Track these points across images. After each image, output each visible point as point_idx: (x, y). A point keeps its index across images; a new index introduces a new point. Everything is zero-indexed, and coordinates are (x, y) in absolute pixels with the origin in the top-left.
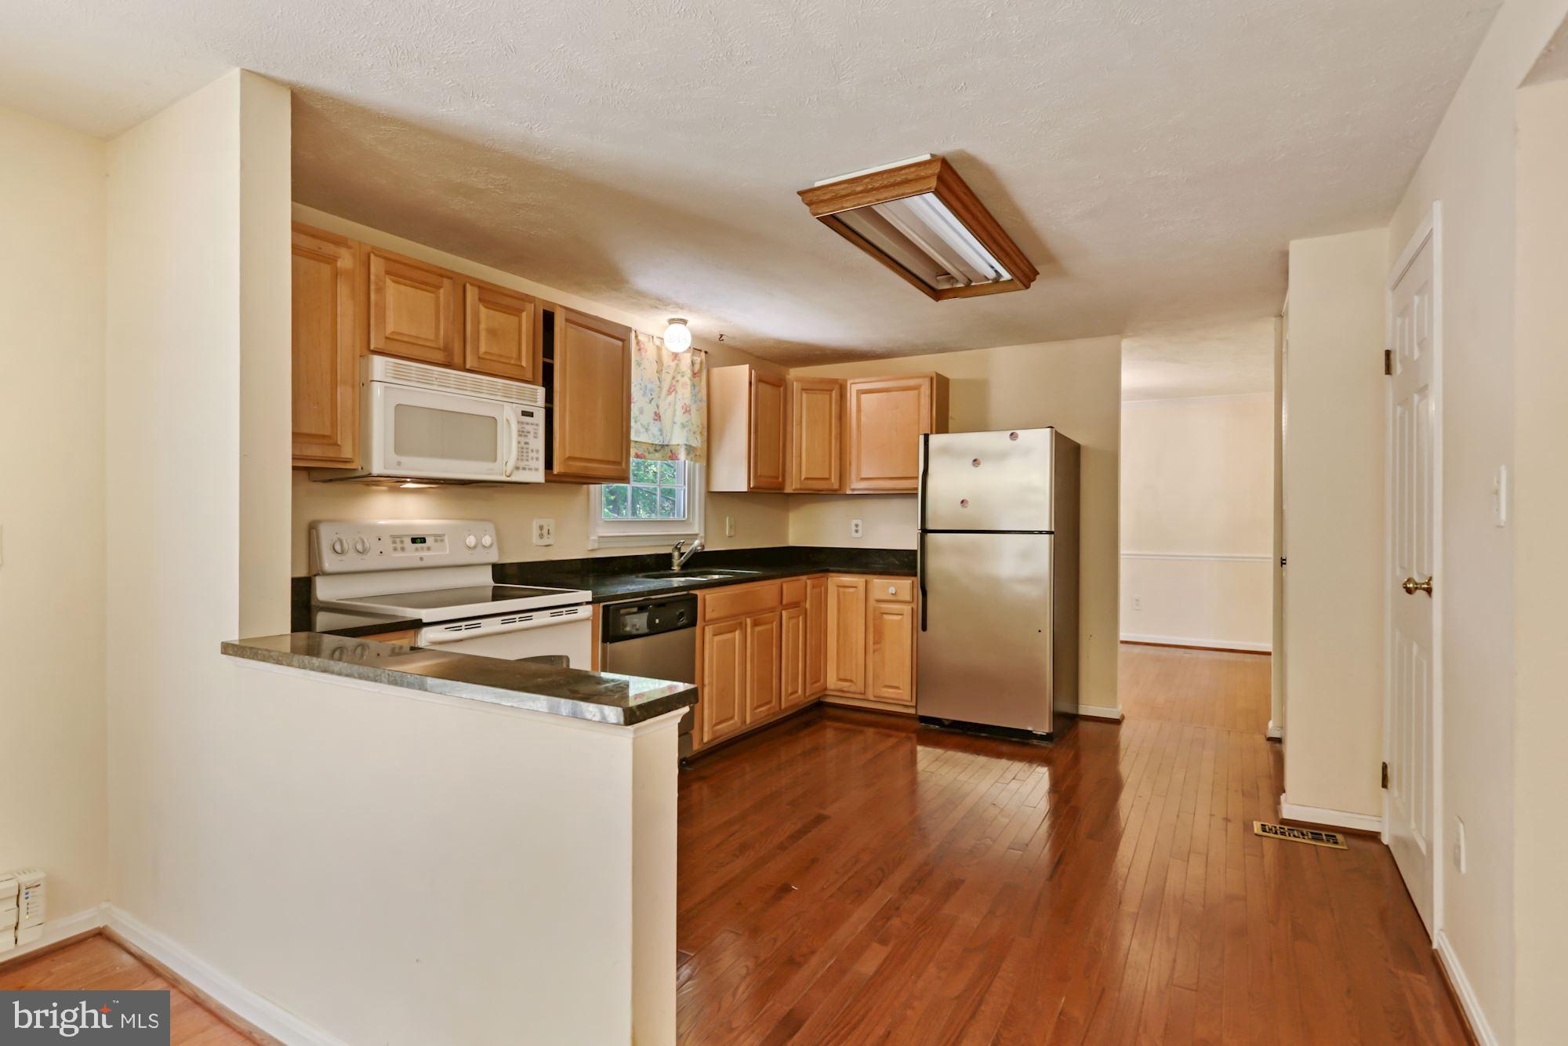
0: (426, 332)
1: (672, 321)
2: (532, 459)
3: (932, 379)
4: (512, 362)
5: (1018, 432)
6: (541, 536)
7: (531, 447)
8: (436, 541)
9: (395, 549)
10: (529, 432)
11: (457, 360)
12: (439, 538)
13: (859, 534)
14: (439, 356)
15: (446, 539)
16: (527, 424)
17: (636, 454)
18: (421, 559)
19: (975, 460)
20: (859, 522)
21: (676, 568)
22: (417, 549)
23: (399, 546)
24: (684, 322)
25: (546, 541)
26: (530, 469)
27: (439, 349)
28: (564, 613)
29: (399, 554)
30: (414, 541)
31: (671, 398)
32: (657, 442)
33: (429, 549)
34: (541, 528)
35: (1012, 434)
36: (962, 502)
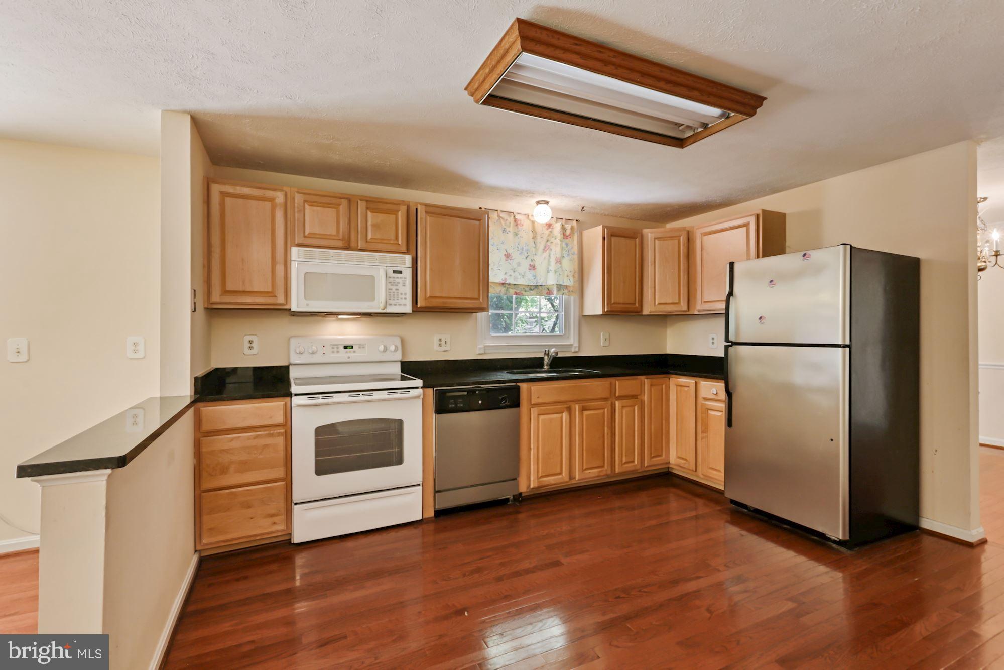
0: (332, 231)
1: (538, 203)
2: (401, 299)
3: (758, 216)
4: (392, 242)
5: (810, 252)
6: (440, 345)
7: (400, 292)
8: (360, 347)
9: (333, 352)
10: (399, 283)
11: (353, 244)
12: (362, 346)
13: (715, 346)
14: (340, 244)
15: (366, 346)
16: (398, 278)
17: (516, 292)
18: (349, 357)
19: (771, 281)
20: (714, 336)
21: (546, 367)
22: (347, 352)
23: (335, 350)
24: (547, 203)
25: (444, 348)
26: (400, 305)
27: (340, 239)
28: (399, 393)
29: (336, 355)
30: (346, 347)
31: (546, 254)
32: (532, 284)
33: (354, 352)
34: (440, 340)
35: (804, 255)
36: (760, 318)
